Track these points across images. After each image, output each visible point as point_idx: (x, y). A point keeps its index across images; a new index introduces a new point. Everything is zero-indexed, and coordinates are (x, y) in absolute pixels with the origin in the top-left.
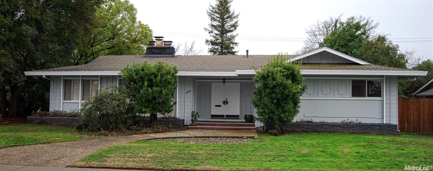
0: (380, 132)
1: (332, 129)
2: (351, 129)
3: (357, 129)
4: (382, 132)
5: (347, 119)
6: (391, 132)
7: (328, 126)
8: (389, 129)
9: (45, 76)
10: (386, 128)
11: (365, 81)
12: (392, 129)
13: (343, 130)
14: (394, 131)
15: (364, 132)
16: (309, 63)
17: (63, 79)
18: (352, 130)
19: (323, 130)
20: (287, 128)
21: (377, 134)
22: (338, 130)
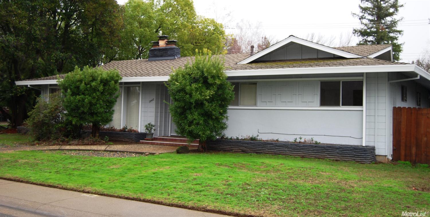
0: (341, 158)
1: (277, 149)
2: (301, 151)
3: (309, 151)
4: (343, 158)
5: (299, 136)
6: (357, 158)
7: (272, 146)
8: (355, 154)
9: (30, 85)
10: (351, 152)
11: (339, 82)
12: (359, 154)
13: (291, 152)
14: (362, 157)
15: (318, 156)
16: (271, 60)
17: (50, 88)
18: (302, 153)
19: (265, 151)
20: (225, 146)
21: (337, 160)
22: (284, 152)
